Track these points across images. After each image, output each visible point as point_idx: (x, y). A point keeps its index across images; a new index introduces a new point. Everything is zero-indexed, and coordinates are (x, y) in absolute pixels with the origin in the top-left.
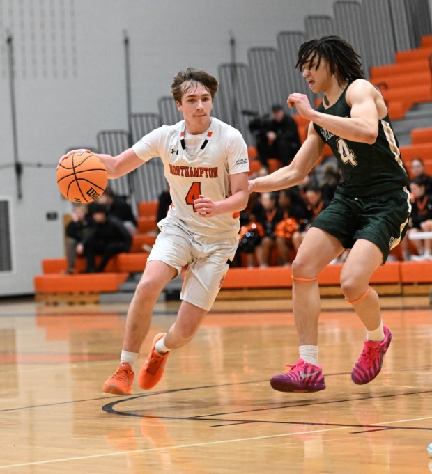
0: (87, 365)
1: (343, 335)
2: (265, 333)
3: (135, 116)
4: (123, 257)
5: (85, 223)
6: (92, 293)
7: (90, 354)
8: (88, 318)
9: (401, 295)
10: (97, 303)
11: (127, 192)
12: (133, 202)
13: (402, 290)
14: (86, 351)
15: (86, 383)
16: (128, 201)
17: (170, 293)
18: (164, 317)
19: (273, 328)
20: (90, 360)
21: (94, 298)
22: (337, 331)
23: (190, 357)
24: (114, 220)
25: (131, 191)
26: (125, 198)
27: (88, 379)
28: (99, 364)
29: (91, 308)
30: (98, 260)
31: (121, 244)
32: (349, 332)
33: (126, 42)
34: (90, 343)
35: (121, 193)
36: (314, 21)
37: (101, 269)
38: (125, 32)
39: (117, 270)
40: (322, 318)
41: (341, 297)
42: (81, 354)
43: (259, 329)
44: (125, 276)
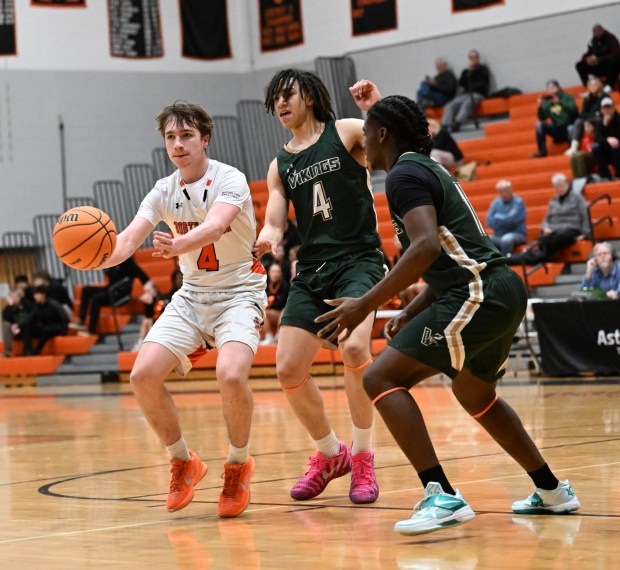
0: (22, 448)
1: (278, 414)
2: (201, 414)
3: (71, 200)
4: (59, 339)
5: (21, 307)
6: (29, 375)
7: (27, 436)
8: (26, 400)
9: (334, 374)
10: (34, 385)
11: (63, 276)
12: (69, 285)
13: (335, 369)
14: (22, 433)
15: (21, 465)
16: (64, 284)
17: (106, 374)
18: (100, 399)
19: (208, 408)
20: (27, 442)
21: (31, 380)
22: (273, 410)
23: (125, 438)
24: (54, 302)
25: (66, 275)
26: (61, 281)
27: (24, 461)
28: (34, 446)
29: (28, 390)
30: (35, 343)
31: (58, 327)
32: (283, 412)
33: (62, 127)
34: (27, 426)
35: (57, 276)
36: (245, 105)
37: (37, 352)
38: (60, 117)
39: (53, 353)
40: (257, 398)
41: (274, 377)
42: (17, 437)
43: (194, 409)
44: (62, 358)
